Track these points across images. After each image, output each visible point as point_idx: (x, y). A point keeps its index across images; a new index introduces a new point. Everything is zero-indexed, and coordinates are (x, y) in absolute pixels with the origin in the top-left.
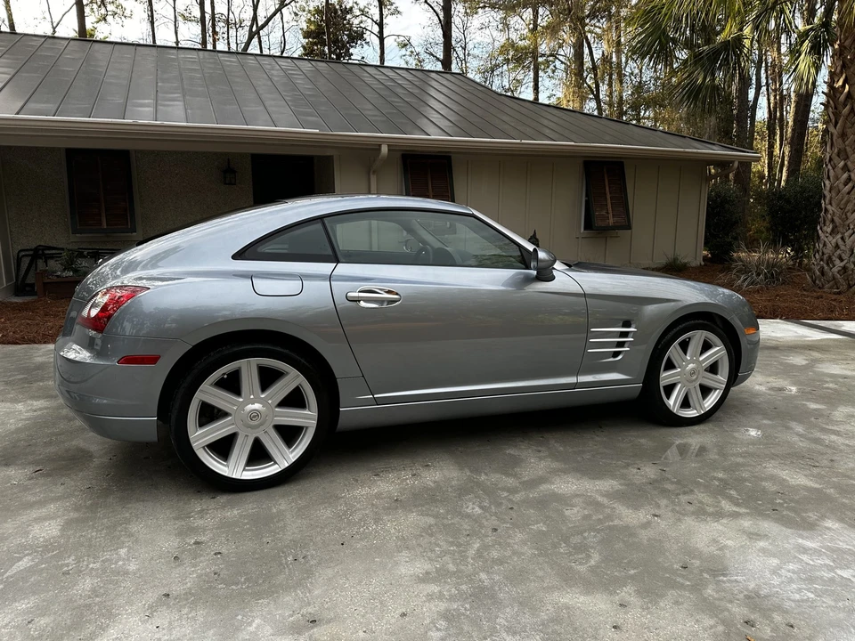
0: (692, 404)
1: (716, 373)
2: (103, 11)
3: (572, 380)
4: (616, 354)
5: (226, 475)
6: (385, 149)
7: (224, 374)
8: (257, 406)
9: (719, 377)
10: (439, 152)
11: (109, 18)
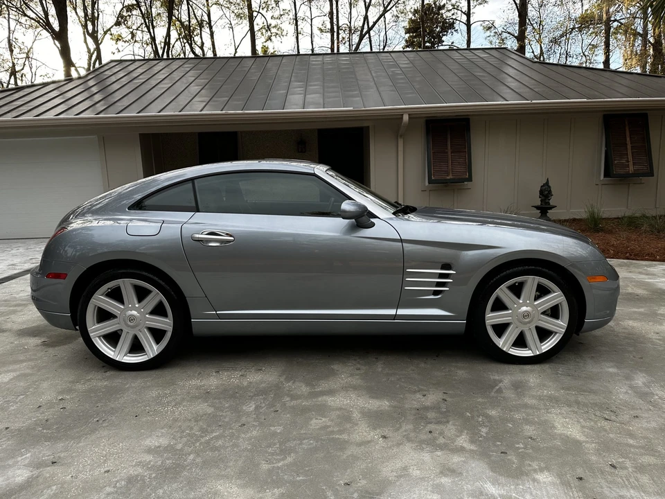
0: (528, 345)
1: (557, 318)
2: (269, 33)
3: (392, 312)
4: (436, 293)
5: (111, 357)
6: (406, 118)
7: (108, 289)
8: (134, 313)
9: (559, 322)
10: (457, 116)
11: (273, 38)
